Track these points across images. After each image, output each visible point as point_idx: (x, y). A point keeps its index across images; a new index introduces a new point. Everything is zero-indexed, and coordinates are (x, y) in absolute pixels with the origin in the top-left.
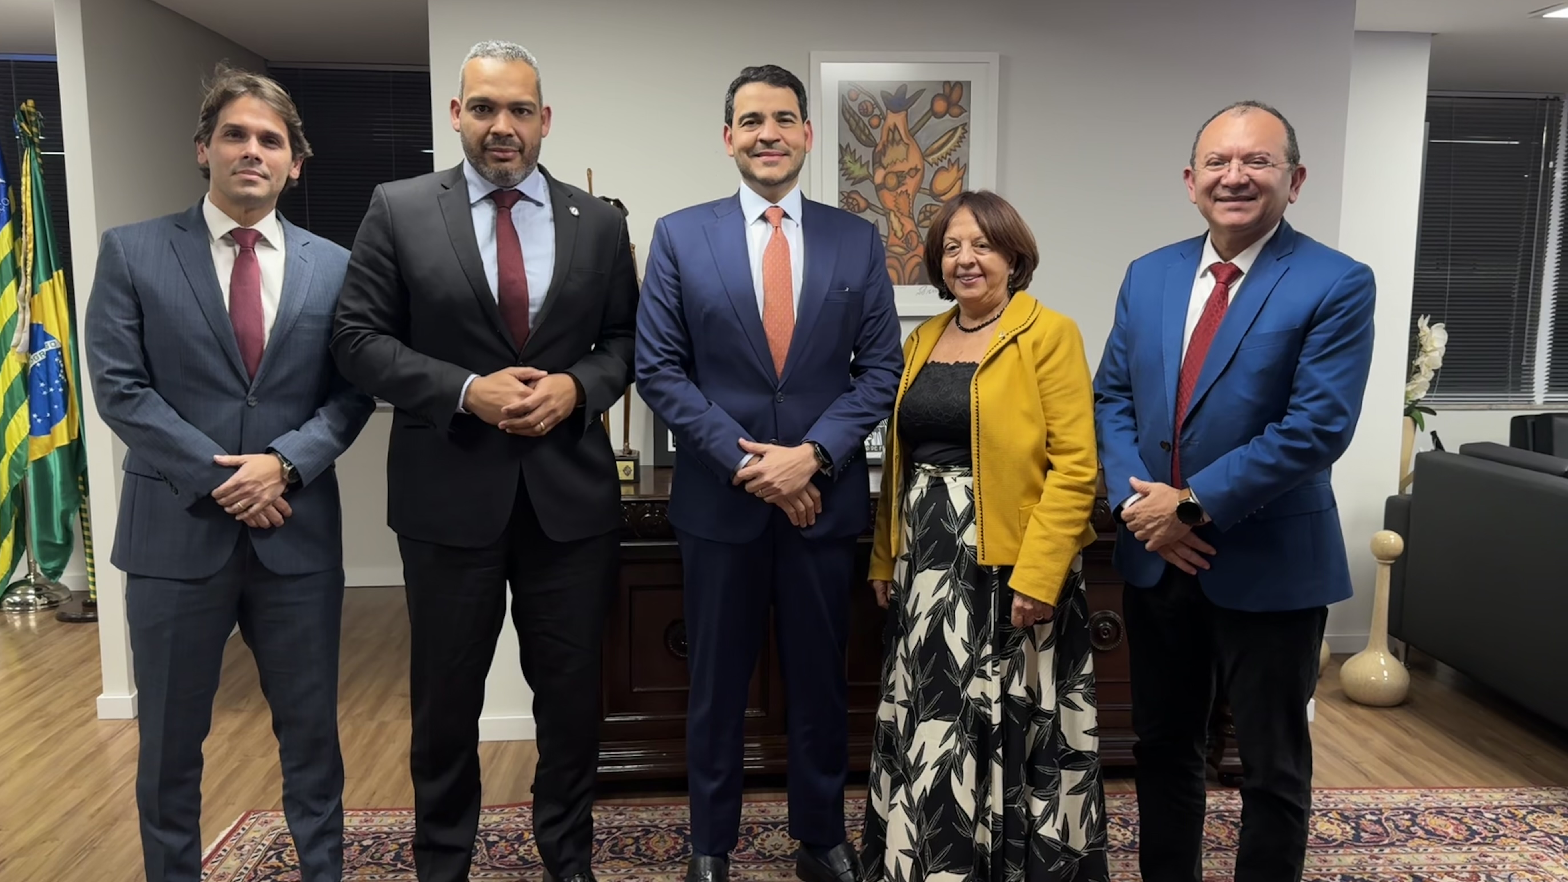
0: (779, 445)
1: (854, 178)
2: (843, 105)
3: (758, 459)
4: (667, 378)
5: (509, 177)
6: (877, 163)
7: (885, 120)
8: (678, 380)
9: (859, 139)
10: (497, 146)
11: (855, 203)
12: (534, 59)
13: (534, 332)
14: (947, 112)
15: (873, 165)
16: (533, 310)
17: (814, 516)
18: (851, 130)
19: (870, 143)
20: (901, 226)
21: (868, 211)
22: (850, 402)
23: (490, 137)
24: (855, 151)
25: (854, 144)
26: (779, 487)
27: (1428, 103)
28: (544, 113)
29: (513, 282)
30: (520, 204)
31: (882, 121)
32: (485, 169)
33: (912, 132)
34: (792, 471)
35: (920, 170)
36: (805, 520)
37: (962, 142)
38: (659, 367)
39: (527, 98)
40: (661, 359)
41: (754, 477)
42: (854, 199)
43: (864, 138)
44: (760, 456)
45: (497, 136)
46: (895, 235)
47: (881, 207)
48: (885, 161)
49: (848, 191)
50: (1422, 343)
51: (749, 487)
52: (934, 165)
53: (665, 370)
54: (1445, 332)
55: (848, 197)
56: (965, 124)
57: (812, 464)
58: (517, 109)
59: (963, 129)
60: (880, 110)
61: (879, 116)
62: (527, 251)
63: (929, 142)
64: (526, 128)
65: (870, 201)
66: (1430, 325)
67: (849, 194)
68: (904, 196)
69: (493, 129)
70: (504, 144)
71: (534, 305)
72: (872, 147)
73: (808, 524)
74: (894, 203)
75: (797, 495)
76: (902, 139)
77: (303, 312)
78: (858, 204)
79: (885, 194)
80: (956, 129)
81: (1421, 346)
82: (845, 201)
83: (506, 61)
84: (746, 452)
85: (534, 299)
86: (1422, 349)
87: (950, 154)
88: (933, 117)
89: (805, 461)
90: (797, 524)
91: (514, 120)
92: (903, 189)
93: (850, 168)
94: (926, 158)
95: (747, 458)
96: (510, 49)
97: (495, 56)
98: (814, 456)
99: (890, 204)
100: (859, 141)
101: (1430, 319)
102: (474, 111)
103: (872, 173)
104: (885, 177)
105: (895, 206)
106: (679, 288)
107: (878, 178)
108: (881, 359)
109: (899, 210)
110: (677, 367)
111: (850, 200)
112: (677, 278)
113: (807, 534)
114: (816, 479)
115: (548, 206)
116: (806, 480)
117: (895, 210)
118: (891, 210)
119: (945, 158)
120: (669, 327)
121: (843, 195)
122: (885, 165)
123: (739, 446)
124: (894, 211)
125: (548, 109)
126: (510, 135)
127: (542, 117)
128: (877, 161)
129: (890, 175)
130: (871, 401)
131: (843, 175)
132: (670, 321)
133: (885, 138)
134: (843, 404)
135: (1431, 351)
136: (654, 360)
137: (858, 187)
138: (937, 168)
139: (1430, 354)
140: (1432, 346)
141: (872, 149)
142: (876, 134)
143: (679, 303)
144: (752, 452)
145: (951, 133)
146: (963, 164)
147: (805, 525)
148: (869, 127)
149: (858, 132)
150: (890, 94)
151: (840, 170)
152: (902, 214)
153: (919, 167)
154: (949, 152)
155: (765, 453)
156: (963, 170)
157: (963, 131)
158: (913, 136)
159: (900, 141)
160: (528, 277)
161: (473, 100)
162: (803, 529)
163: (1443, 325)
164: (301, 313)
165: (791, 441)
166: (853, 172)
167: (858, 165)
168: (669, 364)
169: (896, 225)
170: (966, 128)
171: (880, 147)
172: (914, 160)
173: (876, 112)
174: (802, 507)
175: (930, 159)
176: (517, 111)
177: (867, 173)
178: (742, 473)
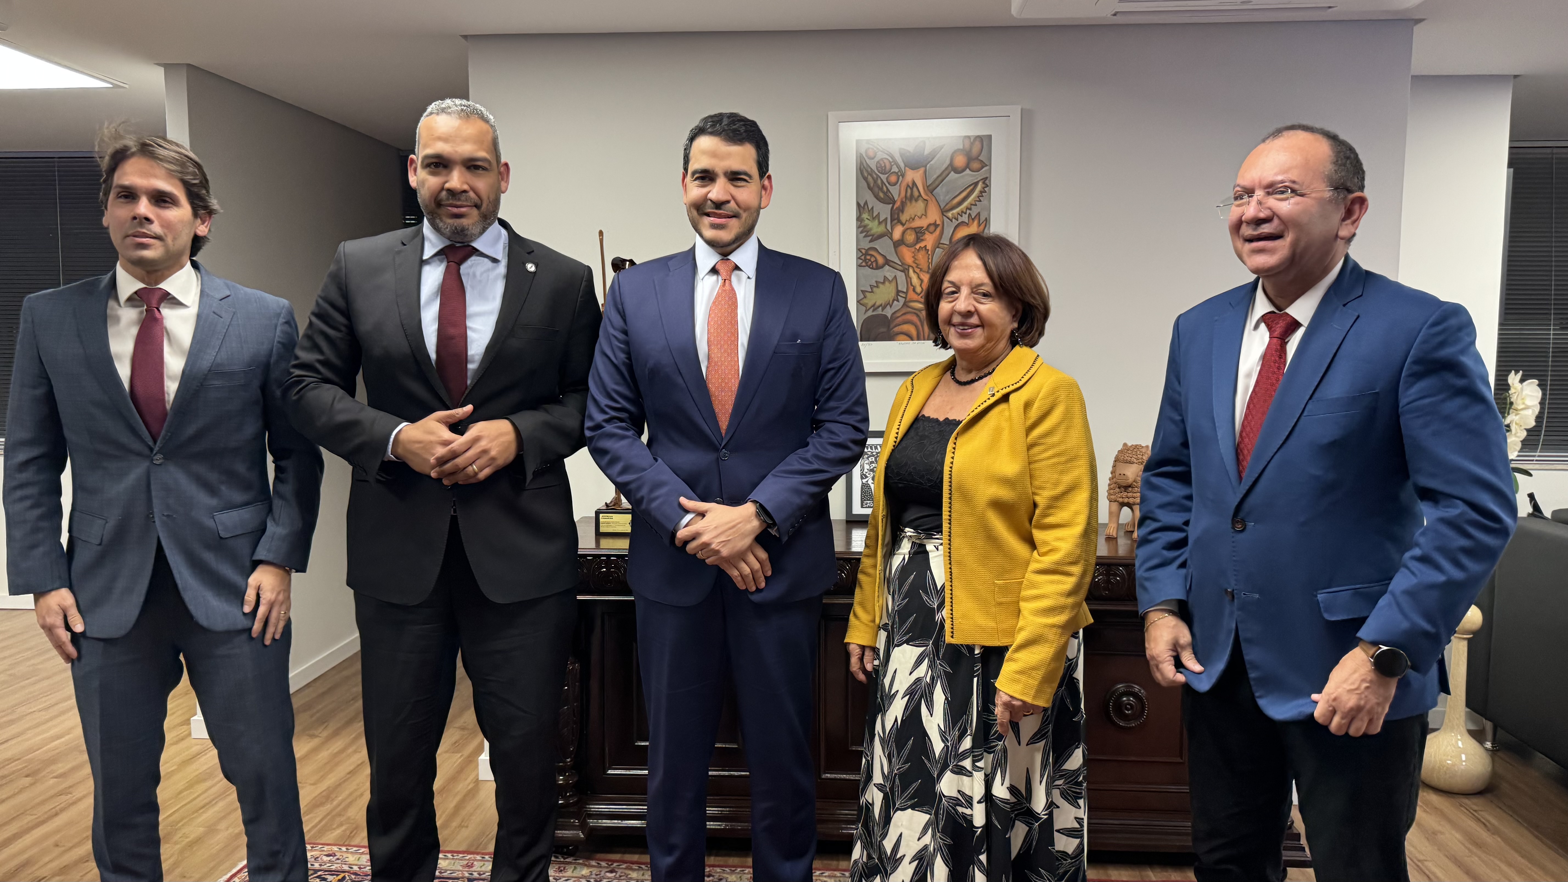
0: (723, 504)
1: (873, 235)
2: (861, 163)
3: (701, 518)
4: (611, 436)
5: (466, 232)
6: (895, 220)
7: (903, 177)
8: (623, 437)
9: (877, 197)
10: (451, 202)
11: (873, 259)
12: (491, 117)
13: (470, 388)
14: (967, 166)
15: (892, 221)
16: (472, 366)
17: (763, 578)
18: (869, 188)
19: (888, 200)
20: (920, 282)
21: (887, 267)
22: (801, 458)
23: (444, 193)
24: (872, 208)
25: (872, 201)
26: (717, 548)
27: (1511, 154)
28: (502, 169)
29: (452, 338)
30: (474, 259)
31: (901, 177)
32: (441, 225)
33: (931, 188)
34: (731, 531)
35: (939, 225)
36: (753, 583)
37: (982, 196)
38: (604, 424)
39: (482, 154)
40: (606, 417)
41: (694, 537)
42: (872, 255)
43: (881, 195)
44: (702, 514)
45: (452, 193)
46: (914, 290)
47: (900, 264)
48: (904, 217)
49: (866, 248)
50: (1512, 400)
51: (691, 547)
52: (954, 220)
53: (609, 428)
54: (1538, 389)
55: (866, 254)
56: (986, 178)
57: (755, 524)
58: (471, 165)
59: (984, 183)
60: (898, 166)
61: (897, 173)
62: (473, 306)
63: (948, 198)
64: (482, 184)
65: (888, 258)
66: (1522, 381)
67: (867, 250)
68: (923, 252)
69: (447, 185)
70: (459, 200)
71: (473, 362)
72: (890, 204)
73: (757, 587)
74: (913, 259)
75: (741, 556)
76: (920, 195)
77: (212, 369)
78: (876, 261)
79: (904, 250)
80: (976, 184)
81: (1511, 403)
82: (863, 257)
83: (460, 118)
84: (687, 511)
85: (473, 356)
86: (1513, 407)
87: (970, 209)
88: (952, 173)
89: (748, 520)
90: (744, 588)
91: (469, 176)
92: (922, 244)
93: (868, 225)
94: (945, 214)
95: (688, 517)
96: (464, 106)
97: (449, 113)
98: (756, 516)
99: (909, 260)
100: (877, 199)
101: (1523, 375)
102: (428, 169)
103: (890, 231)
104: (904, 233)
105: (914, 262)
106: (627, 343)
107: (897, 233)
108: (838, 413)
109: (918, 265)
110: (623, 424)
111: (868, 257)
112: (625, 333)
113: (756, 598)
114: (762, 539)
115: (504, 263)
116: (748, 541)
117: (914, 265)
118: (909, 266)
119: (966, 213)
120: (617, 384)
121: (861, 252)
122: (904, 222)
123: (680, 506)
124: (913, 267)
125: (506, 165)
126: (465, 191)
127: (500, 173)
128: (895, 218)
129: (909, 231)
130: (827, 457)
131: (861, 232)
132: (618, 377)
133: (903, 194)
134: (794, 462)
135: (1522, 409)
136: (599, 417)
137: (876, 245)
138: (957, 222)
139: (1521, 412)
140: (1524, 403)
141: (891, 205)
142: (894, 191)
143: (627, 358)
144: (694, 512)
145: (971, 187)
146: (984, 219)
147: (754, 589)
148: (887, 185)
149: (876, 189)
150: (909, 152)
151: (858, 227)
152: (921, 270)
153: (938, 223)
154: (969, 206)
155: (706, 512)
156: (983, 225)
157: (984, 186)
158: (931, 193)
159: (919, 196)
160: (470, 333)
161: (426, 157)
162: (752, 593)
163: (1536, 382)
164: (209, 371)
165: (735, 500)
166: (871, 229)
167: (876, 222)
168: (616, 421)
169: (915, 280)
170: (987, 182)
171: (898, 204)
172: (934, 215)
173: (895, 169)
174: (746, 570)
175: (950, 214)
176: (472, 168)
177: (885, 230)
178: (682, 533)
